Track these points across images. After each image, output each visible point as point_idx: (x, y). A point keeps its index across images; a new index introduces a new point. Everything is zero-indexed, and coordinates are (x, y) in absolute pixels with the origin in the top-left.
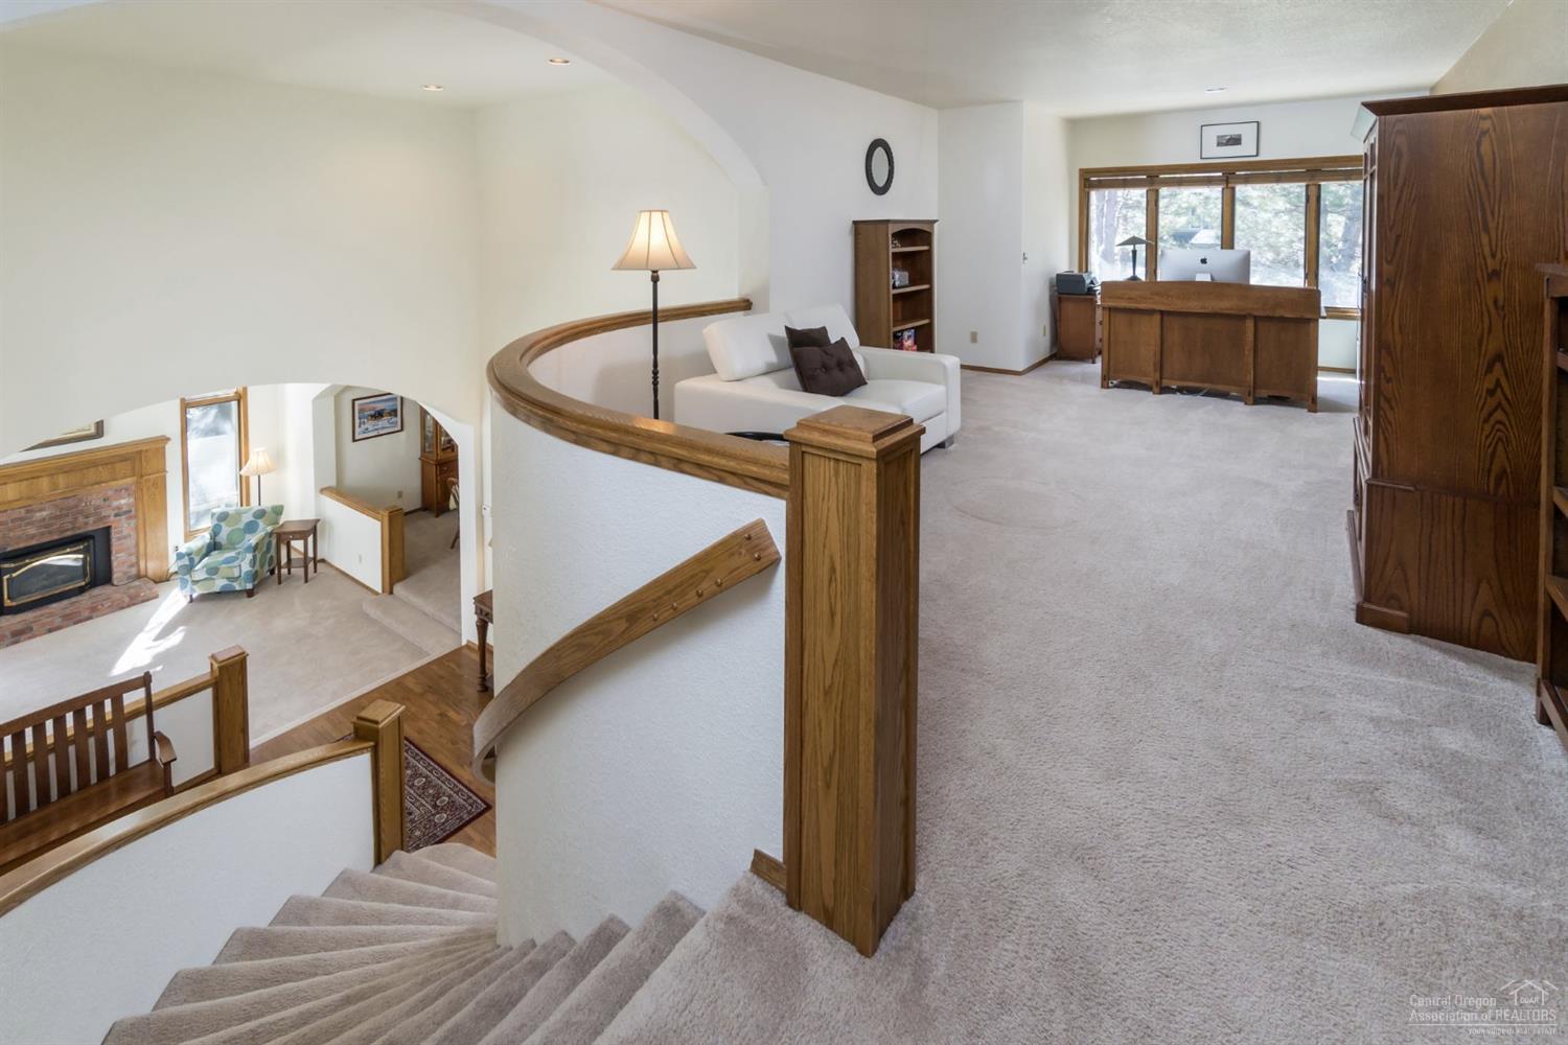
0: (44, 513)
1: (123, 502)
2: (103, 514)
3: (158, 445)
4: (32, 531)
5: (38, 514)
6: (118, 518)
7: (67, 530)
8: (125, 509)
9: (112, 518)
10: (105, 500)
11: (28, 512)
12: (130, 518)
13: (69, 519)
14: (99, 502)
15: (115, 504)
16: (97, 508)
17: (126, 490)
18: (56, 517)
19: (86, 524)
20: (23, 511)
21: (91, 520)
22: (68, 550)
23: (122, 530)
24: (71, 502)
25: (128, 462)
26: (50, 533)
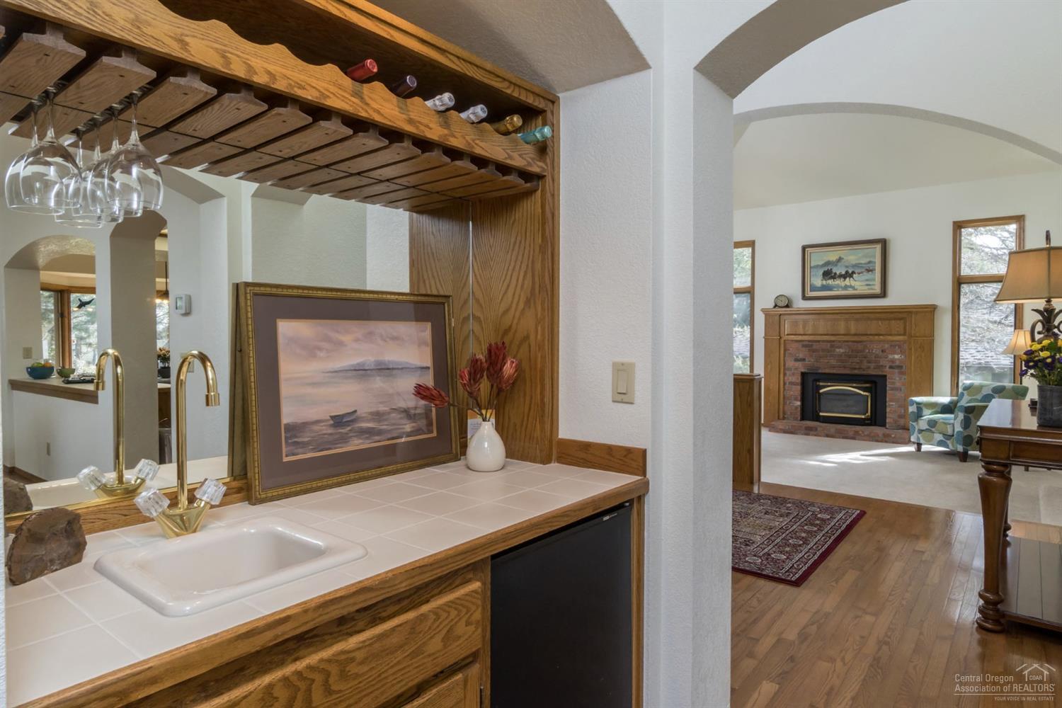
0: (842, 351)
1: (896, 357)
2: (881, 364)
3: (929, 312)
4: (833, 362)
5: (838, 350)
6: (891, 370)
7: (855, 369)
8: (897, 363)
9: (887, 369)
10: (882, 351)
11: (832, 346)
12: (902, 373)
13: (857, 360)
14: (879, 352)
15: (890, 357)
16: (877, 356)
17: (900, 347)
18: (850, 357)
19: (869, 368)
20: (829, 344)
21: (872, 365)
22: (854, 385)
23: (895, 381)
24: (860, 347)
25: (902, 321)
26: (845, 367)
